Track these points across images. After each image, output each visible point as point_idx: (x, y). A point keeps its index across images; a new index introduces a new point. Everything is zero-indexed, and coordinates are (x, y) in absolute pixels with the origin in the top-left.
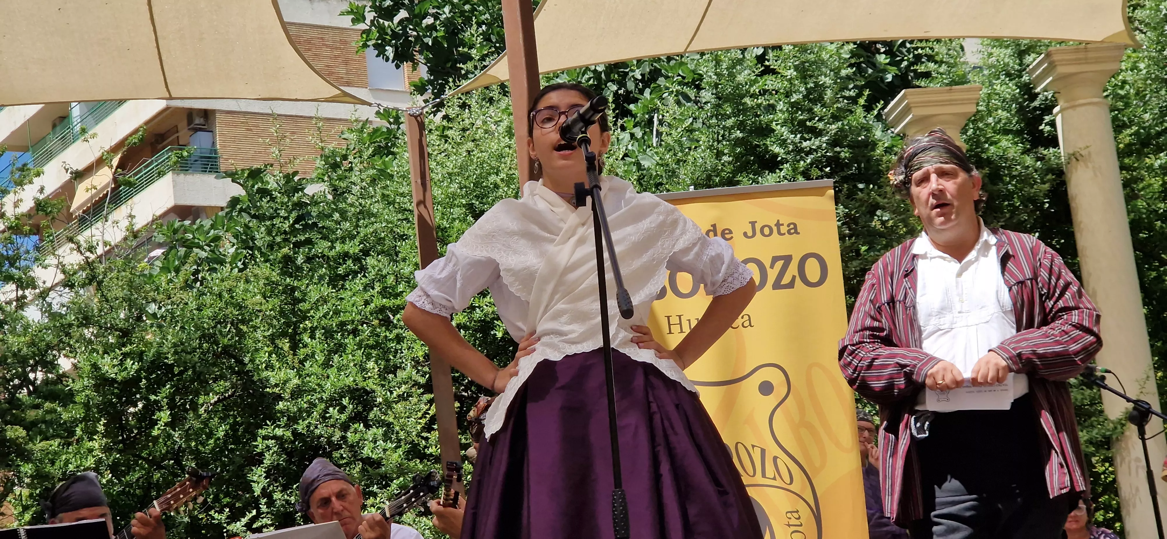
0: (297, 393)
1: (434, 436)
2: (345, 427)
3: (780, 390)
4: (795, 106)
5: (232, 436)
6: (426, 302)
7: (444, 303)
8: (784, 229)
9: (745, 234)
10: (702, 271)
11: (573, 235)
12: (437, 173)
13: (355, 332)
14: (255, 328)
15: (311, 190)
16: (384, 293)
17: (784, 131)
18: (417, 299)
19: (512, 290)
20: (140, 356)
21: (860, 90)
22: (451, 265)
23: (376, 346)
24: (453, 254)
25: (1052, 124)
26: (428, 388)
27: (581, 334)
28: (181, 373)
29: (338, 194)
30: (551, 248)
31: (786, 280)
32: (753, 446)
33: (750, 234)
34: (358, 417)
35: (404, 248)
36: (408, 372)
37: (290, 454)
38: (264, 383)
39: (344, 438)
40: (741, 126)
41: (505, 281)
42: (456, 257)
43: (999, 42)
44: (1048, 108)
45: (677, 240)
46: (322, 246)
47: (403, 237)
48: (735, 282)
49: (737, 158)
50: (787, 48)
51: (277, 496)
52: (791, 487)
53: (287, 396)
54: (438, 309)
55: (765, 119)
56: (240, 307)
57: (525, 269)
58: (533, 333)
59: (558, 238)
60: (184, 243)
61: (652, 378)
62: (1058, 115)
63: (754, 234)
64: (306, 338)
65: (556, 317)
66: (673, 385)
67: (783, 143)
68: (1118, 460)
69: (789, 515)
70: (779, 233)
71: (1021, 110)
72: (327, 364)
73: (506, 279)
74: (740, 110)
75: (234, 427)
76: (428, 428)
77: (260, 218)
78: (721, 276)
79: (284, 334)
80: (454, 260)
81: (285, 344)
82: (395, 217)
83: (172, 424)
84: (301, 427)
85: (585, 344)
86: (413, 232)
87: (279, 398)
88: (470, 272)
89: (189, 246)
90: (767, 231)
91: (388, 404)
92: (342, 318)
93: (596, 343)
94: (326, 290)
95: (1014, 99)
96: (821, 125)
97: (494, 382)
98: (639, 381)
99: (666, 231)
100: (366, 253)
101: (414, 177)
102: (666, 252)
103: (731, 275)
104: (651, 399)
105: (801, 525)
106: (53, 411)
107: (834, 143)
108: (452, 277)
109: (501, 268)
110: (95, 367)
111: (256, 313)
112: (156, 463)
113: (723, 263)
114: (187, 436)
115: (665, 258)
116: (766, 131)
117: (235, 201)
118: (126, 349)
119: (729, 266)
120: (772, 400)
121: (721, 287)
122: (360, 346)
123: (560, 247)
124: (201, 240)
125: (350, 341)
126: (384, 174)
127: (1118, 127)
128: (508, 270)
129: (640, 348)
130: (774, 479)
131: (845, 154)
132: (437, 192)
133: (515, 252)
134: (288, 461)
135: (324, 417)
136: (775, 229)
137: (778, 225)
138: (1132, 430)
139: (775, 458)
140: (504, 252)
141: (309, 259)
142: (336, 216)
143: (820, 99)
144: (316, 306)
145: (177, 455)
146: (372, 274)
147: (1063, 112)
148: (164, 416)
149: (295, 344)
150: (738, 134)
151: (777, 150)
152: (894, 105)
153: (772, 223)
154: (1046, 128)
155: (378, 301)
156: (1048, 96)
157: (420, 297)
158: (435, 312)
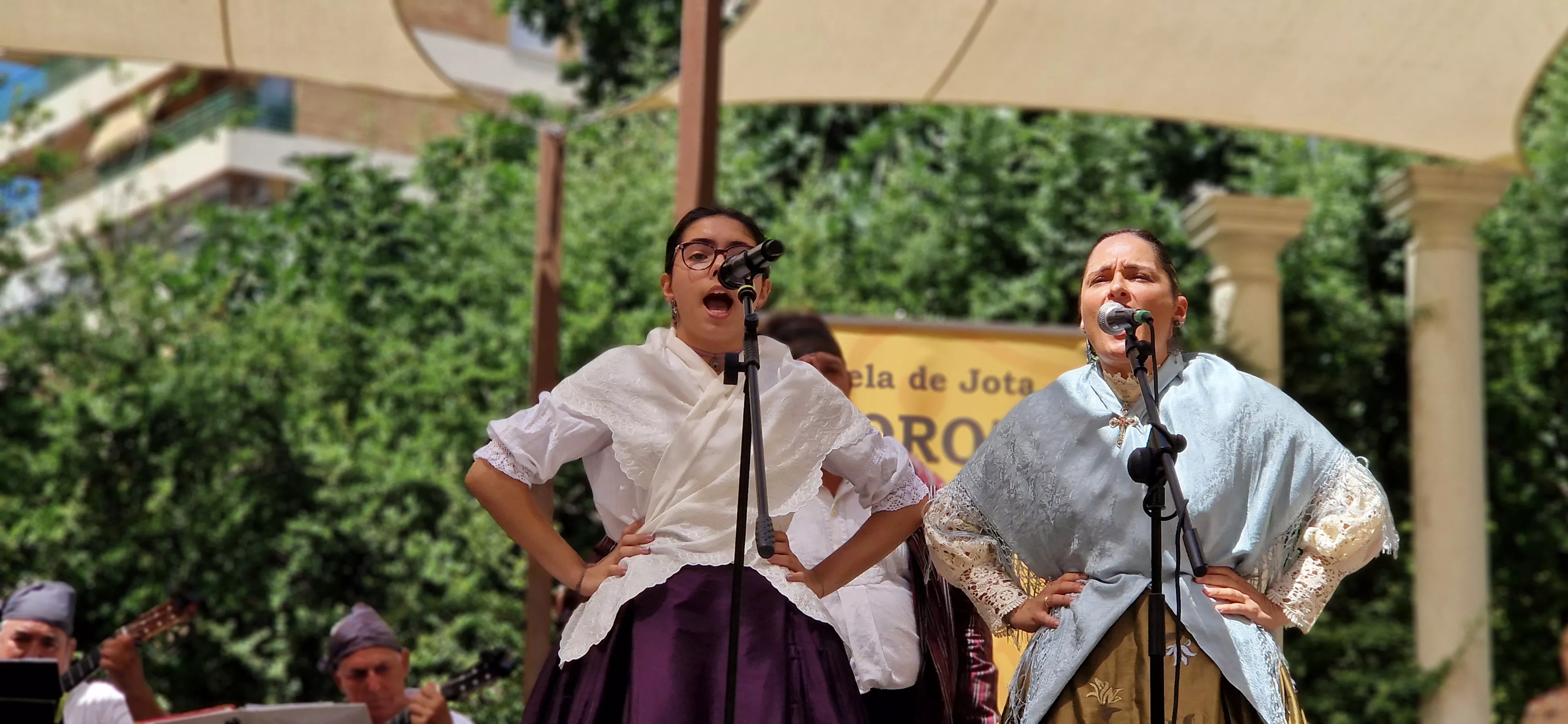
0: (346, 481)
1: (521, 565)
2: (404, 534)
4: (1063, 194)
5: (253, 523)
8: (1015, 386)
9: (963, 387)
11: (713, 408)
12: (573, 212)
13: (436, 408)
14: (303, 385)
16: (485, 360)
17: (1042, 225)
19: (625, 470)
20: (143, 401)
22: (545, 418)
23: (462, 430)
24: (549, 405)
25: (1402, 265)
27: (709, 542)
28: (195, 432)
30: (683, 419)
33: (969, 385)
34: (425, 523)
35: (516, 305)
37: (327, 558)
38: (306, 460)
39: (401, 549)
40: (987, 209)
42: (552, 407)
44: (1398, 243)
46: (408, 287)
47: (516, 290)
48: (906, 497)
49: (977, 252)
50: (1065, 117)
51: (302, 613)
53: (333, 478)
55: (1019, 203)
56: (287, 354)
57: (645, 445)
59: (693, 409)
60: (229, 237)
61: (793, 613)
62: (1411, 255)
63: (974, 387)
64: (370, 406)
67: (1039, 240)
70: (1008, 390)
71: (1363, 241)
72: (392, 446)
73: (619, 455)
74: (991, 186)
75: (258, 508)
78: (888, 486)
79: (340, 396)
80: (549, 414)
81: (339, 410)
82: (510, 260)
83: (176, 498)
84: (346, 526)
85: (711, 555)
86: (531, 287)
87: (320, 483)
88: (568, 433)
90: (991, 385)
91: (465, 515)
92: (423, 386)
93: (725, 558)
94: (405, 348)
95: (1355, 224)
97: (581, 580)
100: (465, 302)
102: (823, 448)
103: (902, 488)
104: (791, 640)
106: (19, 458)
108: (544, 434)
109: (614, 439)
110: (82, 410)
111: (307, 367)
112: (146, 544)
113: (895, 471)
114: (193, 515)
115: (821, 458)
116: (1019, 220)
118: (129, 390)
119: (900, 476)
121: (887, 499)
122: (440, 425)
123: (695, 421)
125: (427, 420)
126: (502, 203)
127: (1488, 277)
128: (623, 444)
132: (570, 237)
134: (324, 567)
135: (378, 519)
136: (1003, 385)
137: (1008, 379)
140: (621, 417)
142: (432, 249)
143: (1096, 190)
144: (388, 368)
145: (175, 537)
146: (469, 334)
147: (1419, 250)
148: (165, 486)
149: (354, 413)
150: (980, 220)
151: (1030, 249)
152: (1195, 213)
153: (1001, 376)
154: (1391, 268)
155: (473, 371)
156: (1403, 225)
157: (498, 454)
158: (516, 477)
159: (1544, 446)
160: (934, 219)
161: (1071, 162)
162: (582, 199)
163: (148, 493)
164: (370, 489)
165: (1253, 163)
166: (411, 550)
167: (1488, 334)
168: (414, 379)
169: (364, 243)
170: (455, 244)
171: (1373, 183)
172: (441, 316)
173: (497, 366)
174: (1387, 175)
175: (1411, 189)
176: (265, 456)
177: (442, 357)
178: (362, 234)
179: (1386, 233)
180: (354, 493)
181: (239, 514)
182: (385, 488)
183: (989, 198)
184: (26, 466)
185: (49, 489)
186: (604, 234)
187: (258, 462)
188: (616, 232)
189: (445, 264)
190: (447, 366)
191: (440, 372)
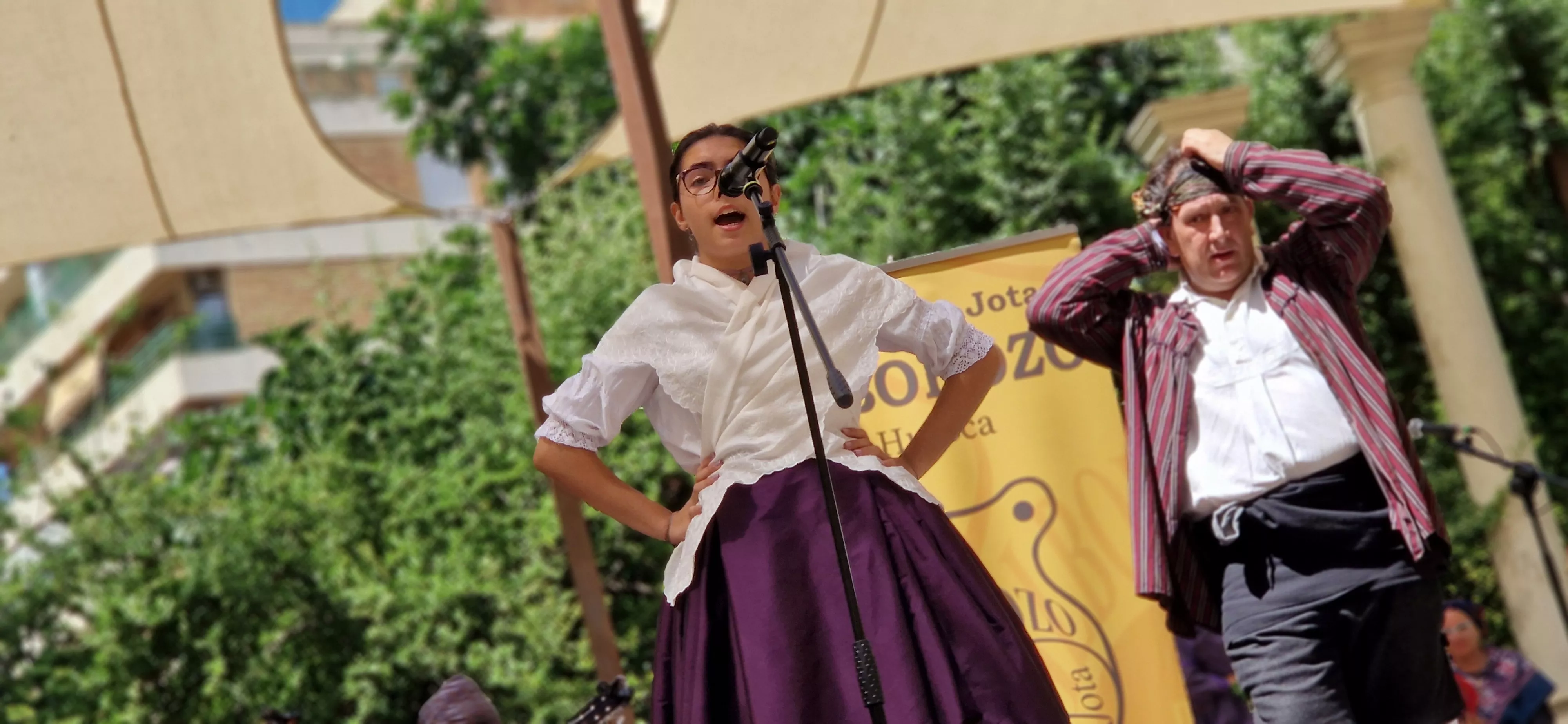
0: (390, 614)
1: (583, 645)
2: (462, 649)
3: (1043, 511)
4: (1007, 146)
5: (311, 683)
6: (564, 434)
7: (589, 431)
8: (1019, 297)
10: (924, 345)
11: (749, 317)
12: (540, 297)
13: (459, 523)
14: (324, 535)
15: (370, 347)
16: (493, 464)
17: (995, 179)
18: (552, 432)
19: (678, 401)
20: (173, 590)
21: (1089, 117)
22: (591, 379)
23: (490, 538)
24: (592, 365)
25: (1351, 125)
26: (567, 582)
27: (780, 444)
28: (232, 608)
29: (410, 344)
30: (722, 338)
31: (1031, 364)
32: (1017, 591)
33: (975, 309)
34: (479, 634)
35: (510, 403)
36: (536, 565)
37: (392, 696)
38: (345, 605)
39: (462, 664)
40: (938, 180)
41: (666, 392)
42: (596, 368)
43: (1266, 25)
44: (1342, 104)
45: (886, 307)
46: (399, 416)
47: (505, 389)
48: (971, 355)
49: (939, 224)
50: (986, 70)
52: (1076, 638)
53: (377, 616)
54: (581, 442)
55: (967, 168)
56: (300, 508)
57: (690, 371)
58: (712, 455)
59: (729, 325)
60: (209, 441)
61: (881, 491)
62: (1358, 113)
63: (981, 309)
64: (394, 539)
65: (741, 428)
66: (909, 498)
67: (997, 195)
68: (1498, 559)
69: (1076, 676)
70: (1014, 304)
71: (1308, 113)
72: (426, 569)
73: (667, 387)
74: (934, 159)
75: (312, 671)
76: (574, 636)
77: (309, 387)
78: (949, 350)
79: (362, 537)
80: (593, 373)
81: (366, 550)
82: (491, 363)
83: (229, 677)
84: (402, 658)
85: (785, 457)
86: (520, 377)
87: (367, 623)
88: (616, 386)
89: (217, 444)
90: (997, 303)
91: (516, 612)
92: (441, 504)
94: (412, 471)
95: (1295, 99)
96: (1044, 165)
97: (668, 530)
98: (865, 494)
99: (869, 298)
100: (459, 415)
101: (512, 306)
102: (873, 324)
103: (965, 346)
104: (884, 517)
105: (1093, 687)
106: (65, 680)
107: (1067, 184)
108: (594, 395)
109: (659, 375)
110: (117, 613)
111: (323, 515)
113: (951, 332)
114: (251, 690)
115: (874, 332)
116: (973, 182)
117: (270, 377)
118: (156, 583)
119: (959, 335)
120: (1033, 527)
121: (952, 363)
122: (467, 539)
123: (734, 335)
124: (231, 433)
125: (454, 536)
126: (467, 311)
127: (1439, 117)
128: (669, 376)
129: (857, 455)
130: (1050, 629)
131: (1081, 199)
132: (545, 323)
133: (674, 350)
134: (392, 705)
135: (432, 640)
136: (1008, 299)
137: (1011, 293)
138: (1516, 504)
139: (1048, 604)
140: (660, 351)
141: (384, 434)
142: (413, 372)
143: (1039, 132)
144: (402, 494)
146: (470, 442)
147: (1364, 106)
148: (217, 667)
149: (380, 549)
150: (935, 192)
151: (990, 204)
152: (1139, 131)
153: (1003, 293)
154: (1342, 132)
155: (484, 478)
156: (1341, 87)
157: (555, 428)
158: (578, 445)
159: (1535, 265)
160: (890, 203)
161: (1007, 113)
162: (546, 285)
163: (202, 679)
164: (415, 616)
165: (1180, 70)
166: (472, 661)
167: (1454, 171)
168: (430, 499)
169: (346, 384)
170: (433, 363)
171: (1302, 56)
172: (440, 434)
173: (507, 466)
174: (1312, 43)
175: (1340, 50)
176: (305, 616)
177: (451, 472)
178: (341, 376)
179: (1327, 100)
180: (401, 624)
181: (295, 679)
182: (430, 611)
183: (937, 169)
184: (75, 686)
185: (105, 702)
186: (576, 310)
187: (299, 626)
188: (586, 305)
189: (428, 383)
190: (458, 479)
191: (453, 486)
